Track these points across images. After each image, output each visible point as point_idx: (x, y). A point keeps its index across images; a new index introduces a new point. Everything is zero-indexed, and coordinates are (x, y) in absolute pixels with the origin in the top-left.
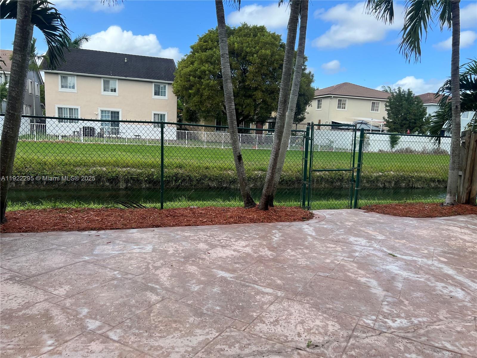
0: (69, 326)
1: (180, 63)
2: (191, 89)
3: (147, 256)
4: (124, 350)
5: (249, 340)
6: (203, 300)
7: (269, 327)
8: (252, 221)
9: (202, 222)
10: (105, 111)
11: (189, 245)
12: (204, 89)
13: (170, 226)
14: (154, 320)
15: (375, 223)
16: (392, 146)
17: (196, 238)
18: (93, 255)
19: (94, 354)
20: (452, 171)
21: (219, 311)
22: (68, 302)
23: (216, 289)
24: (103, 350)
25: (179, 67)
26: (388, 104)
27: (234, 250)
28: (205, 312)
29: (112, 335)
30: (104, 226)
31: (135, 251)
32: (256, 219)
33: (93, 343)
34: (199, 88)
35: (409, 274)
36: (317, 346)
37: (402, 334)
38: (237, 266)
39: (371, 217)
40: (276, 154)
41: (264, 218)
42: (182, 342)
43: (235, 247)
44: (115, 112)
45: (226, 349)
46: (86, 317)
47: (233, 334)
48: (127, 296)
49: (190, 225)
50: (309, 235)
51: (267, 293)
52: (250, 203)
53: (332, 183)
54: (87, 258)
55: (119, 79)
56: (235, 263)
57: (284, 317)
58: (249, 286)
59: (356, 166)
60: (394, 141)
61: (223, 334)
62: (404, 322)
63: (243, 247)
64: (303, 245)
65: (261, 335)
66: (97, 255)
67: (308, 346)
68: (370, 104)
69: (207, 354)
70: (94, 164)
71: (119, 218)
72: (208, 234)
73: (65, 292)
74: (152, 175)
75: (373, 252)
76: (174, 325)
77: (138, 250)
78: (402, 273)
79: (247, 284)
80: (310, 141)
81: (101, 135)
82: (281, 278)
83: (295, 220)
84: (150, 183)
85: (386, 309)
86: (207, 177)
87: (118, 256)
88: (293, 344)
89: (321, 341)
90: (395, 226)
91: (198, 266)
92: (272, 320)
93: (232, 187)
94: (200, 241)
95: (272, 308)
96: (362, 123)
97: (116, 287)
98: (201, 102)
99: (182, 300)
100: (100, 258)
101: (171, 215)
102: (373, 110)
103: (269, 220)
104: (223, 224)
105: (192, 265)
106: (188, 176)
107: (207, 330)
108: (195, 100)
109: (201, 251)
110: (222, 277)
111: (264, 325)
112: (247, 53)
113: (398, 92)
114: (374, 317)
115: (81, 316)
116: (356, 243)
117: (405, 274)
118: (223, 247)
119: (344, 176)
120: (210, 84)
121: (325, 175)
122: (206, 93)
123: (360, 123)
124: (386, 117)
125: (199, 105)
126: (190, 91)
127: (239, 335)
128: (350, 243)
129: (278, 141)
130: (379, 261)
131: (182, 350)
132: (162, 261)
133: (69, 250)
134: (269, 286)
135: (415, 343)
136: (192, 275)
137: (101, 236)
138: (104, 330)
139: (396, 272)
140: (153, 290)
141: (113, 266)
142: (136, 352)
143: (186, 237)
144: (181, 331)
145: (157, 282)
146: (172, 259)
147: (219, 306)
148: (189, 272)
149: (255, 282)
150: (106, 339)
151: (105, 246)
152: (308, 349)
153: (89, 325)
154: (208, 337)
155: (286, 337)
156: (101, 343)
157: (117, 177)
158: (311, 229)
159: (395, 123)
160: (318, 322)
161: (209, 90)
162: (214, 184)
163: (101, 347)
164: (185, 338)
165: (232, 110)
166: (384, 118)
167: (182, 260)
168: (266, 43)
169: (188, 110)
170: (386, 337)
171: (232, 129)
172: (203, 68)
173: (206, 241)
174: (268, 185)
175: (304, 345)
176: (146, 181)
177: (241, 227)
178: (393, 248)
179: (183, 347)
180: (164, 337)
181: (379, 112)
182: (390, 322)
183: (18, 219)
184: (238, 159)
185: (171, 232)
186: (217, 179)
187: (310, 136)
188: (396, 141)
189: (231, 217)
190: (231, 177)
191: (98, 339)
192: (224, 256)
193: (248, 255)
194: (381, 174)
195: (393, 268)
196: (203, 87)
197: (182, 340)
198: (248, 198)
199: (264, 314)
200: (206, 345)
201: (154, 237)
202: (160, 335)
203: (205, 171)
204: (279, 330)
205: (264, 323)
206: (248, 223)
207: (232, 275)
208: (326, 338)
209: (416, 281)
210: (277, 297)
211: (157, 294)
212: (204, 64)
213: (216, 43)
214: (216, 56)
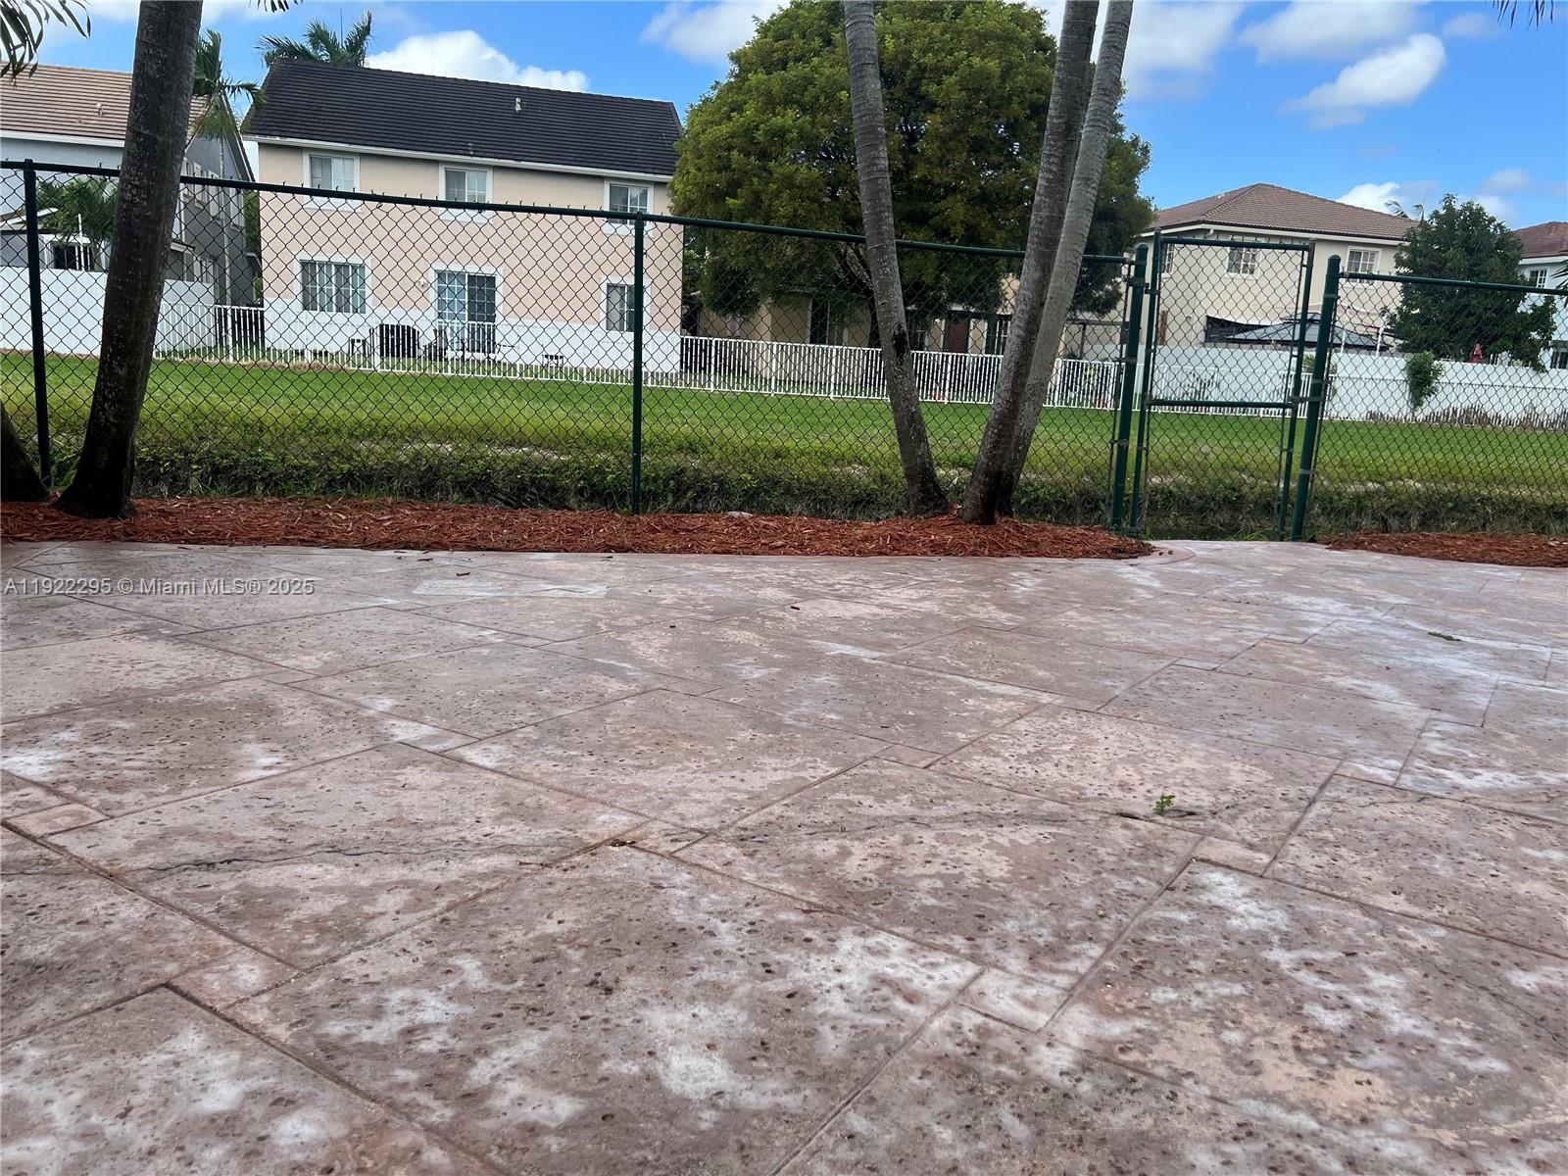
0: (331, 731)
1: (695, 113)
2: (735, 197)
3: (590, 605)
4: (516, 788)
5: (945, 788)
6: (783, 697)
7: (1015, 765)
8: (940, 549)
9: (771, 548)
10: (451, 275)
11: (730, 590)
12: (777, 195)
13: (663, 551)
14: (616, 731)
15: (1368, 571)
16: (1417, 401)
17: (751, 577)
18: (409, 595)
19: (416, 792)
21: (839, 723)
22: (328, 685)
23: (823, 680)
24: (443, 784)
25: (691, 124)
26: (1405, 254)
27: (881, 606)
28: (789, 722)
29: (473, 755)
30: (445, 540)
31: (547, 594)
32: (953, 545)
33: (408, 770)
34: (759, 193)
35: (1510, 678)
36: (1191, 814)
37: (1506, 806)
38: (895, 636)
39: (1354, 559)
40: (1028, 323)
41: (983, 544)
42: (713, 781)
43: (882, 600)
44: (481, 278)
45: (866, 803)
46: (388, 715)
47: (887, 772)
48: (523, 681)
49: (729, 552)
50: (1140, 586)
51: (1002, 696)
52: (932, 500)
54: (390, 601)
55: (496, 168)
56: (886, 631)
57: (1066, 748)
58: (935, 679)
59: (1305, 392)
60: (1421, 383)
61: (854, 771)
62: (1506, 780)
63: (912, 600)
64: (1120, 606)
65: (987, 780)
66: (420, 597)
67: (1161, 812)
68: (1343, 257)
69: (802, 810)
70: (415, 433)
71: (497, 528)
72: (791, 573)
73: (319, 664)
74: (599, 471)
75: (1372, 629)
76: (686, 745)
77: (561, 594)
78: (1484, 674)
79: (931, 673)
80: (1146, 298)
81: (437, 353)
82: (1050, 667)
83: (1087, 554)
85: (1435, 747)
86: (778, 483)
87: (494, 601)
88: (1109, 807)
89: (1206, 804)
90: (1445, 579)
91: (761, 630)
92: (1024, 752)
94: (764, 583)
95: (1022, 725)
96: (1311, 322)
97: (486, 660)
99: (712, 695)
100: (433, 603)
101: (666, 527)
103: (1000, 550)
104: (842, 554)
105: (739, 628)
106: (715, 479)
107: (798, 760)
108: (744, 236)
109: (770, 603)
110: (842, 655)
111: (998, 760)
112: (922, 69)
113: (1442, 211)
114: (1395, 763)
115: (371, 713)
116: (1308, 608)
117: (1496, 677)
118: (840, 598)
119: (1245, 489)
120: (798, 180)
121: (1178, 487)
122: (784, 208)
126: (730, 201)
127: (911, 776)
128: (1288, 607)
129: (1037, 275)
130: (1394, 647)
131: (716, 799)
132: (639, 618)
133: (336, 584)
134: (1005, 680)
135: (1556, 828)
136: (743, 650)
137: (436, 561)
138: (448, 745)
139: (1462, 672)
140: (609, 671)
141: (479, 619)
142: (556, 794)
143: (718, 575)
144: (708, 758)
145: (628, 657)
146: (673, 613)
147: (836, 712)
148: (733, 642)
149: (957, 671)
150: (452, 761)
151: (451, 582)
152: (1159, 818)
153: (395, 731)
154: (804, 774)
155: (1080, 789)
156: (439, 770)
157: (488, 474)
158: (1147, 574)
160: (1188, 763)
161: (792, 198)
163: (437, 779)
164: (722, 773)
165: (878, 175)
167: (708, 618)
168: (986, 36)
169: (719, 271)
170: (1445, 807)
171: (879, 241)
172: (774, 122)
173: (785, 586)
174: (999, 435)
175: (1143, 807)
176: (580, 491)
177: (904, 562)
178: (1443, 622)
179: (718, 791)
180: (651, 767)
182: (1455, 777)
183: (171, 514)
184: (895, 347)
185: (667, 563)
187: (1148, 279)
188: (1430, 383)
189: (866, 539)
190: (859, 487)
191: (428, 763)
192: (848, 615)
193: (928, 616)
194: (1370, 484)
195: (1454, 664)
196: (773, 186)
197: (713, 776)
198: (923, 484)
199: (995, 737)
200: (798, 791)
201: (609, 571)
202: (637, 763)
203: (772, 463)
204: (1050, 772)
205: (997, 755)
206: (925, 554)
207: (876, 654)
208: (1225, 798)
209: (1541, 693)
210: (1038, 707)
211: (626, 680)
212: (779, 108)
213: (817, 42)
214: (821, 81)
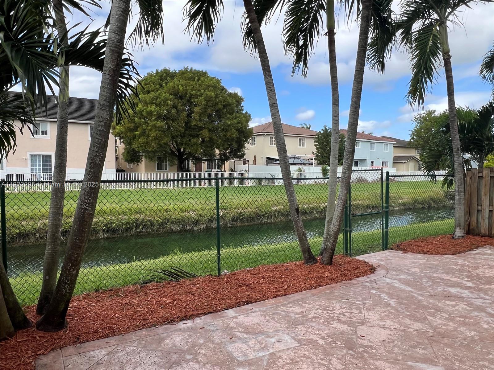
2: (137, 130)
8: (333, 280)
10: (36, 156)
12: (151, 130)
13: (260, 300)
20: (460, 207)
26: (316, 140)
30: (190, 312)
34: (145, 129)
44: (46, 156)
52: (311, 258)
53: (287, 215)
55: (51, 122)
60: (325, 173)
68: (297, 140)
74: (110, 223)
84: (107, 232)
86: (168, 220)
93: (195, 228)
96: (295, 158)
98: (147, 143)
102: (300, 145)
103: (347, 277)
106: (149, 221)
108: (140, 141)
112: (191, 95)
113: (324, 129)
120: (157, 126)
123: (293, 158)
124: (315, 151)
125: (145, 146)
126: (136, 133)
137: (206, 328)
151: (236, 345)
159: (323, 157)
161: (155, 131)
162: (177, 228)
166: (313, 153)
168: (209, 86)
172: (149, 109)
176: (104, 230)
181: (305, 147)
184: (296, 212)
186: (179, 222)
188: (327, 173)
190: (194, 219)
196: (149, 128)
198: (309, 253)
203: (166, 214)
212: (149, 105)
213: (158, 86)
214: (161, 97)
